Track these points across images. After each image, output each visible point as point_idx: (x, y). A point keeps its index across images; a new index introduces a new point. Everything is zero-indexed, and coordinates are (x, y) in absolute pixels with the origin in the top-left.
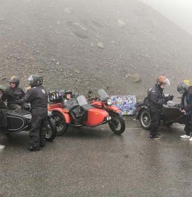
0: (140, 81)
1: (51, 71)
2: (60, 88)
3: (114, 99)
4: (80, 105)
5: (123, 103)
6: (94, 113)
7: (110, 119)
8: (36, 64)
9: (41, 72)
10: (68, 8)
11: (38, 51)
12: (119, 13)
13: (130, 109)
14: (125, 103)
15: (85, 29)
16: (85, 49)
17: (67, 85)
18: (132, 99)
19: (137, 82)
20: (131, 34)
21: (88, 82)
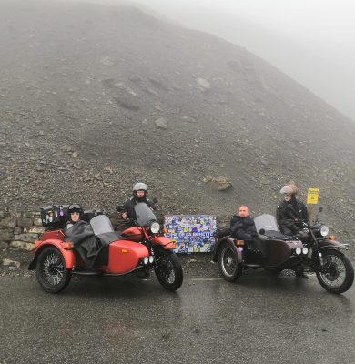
0: (230, 188)
1: (61, 168)
2: (72, 200)
3: (173, 222)
4: (96, 234)
5: (191, 230)
6: (120, 249)
7: (151, 261)
8: (35, 156)
9: (41, 171)
10: (107, 58)
11: (42, 133)
12: (201, 66)
13: (206, 241)
14: (195, 230)
15: (135, 94)
16: (131, 130)
17: (85, 196)
18: (208, 223)
19: (223, 191)
20: (222, 103)
21: (127, 189)
